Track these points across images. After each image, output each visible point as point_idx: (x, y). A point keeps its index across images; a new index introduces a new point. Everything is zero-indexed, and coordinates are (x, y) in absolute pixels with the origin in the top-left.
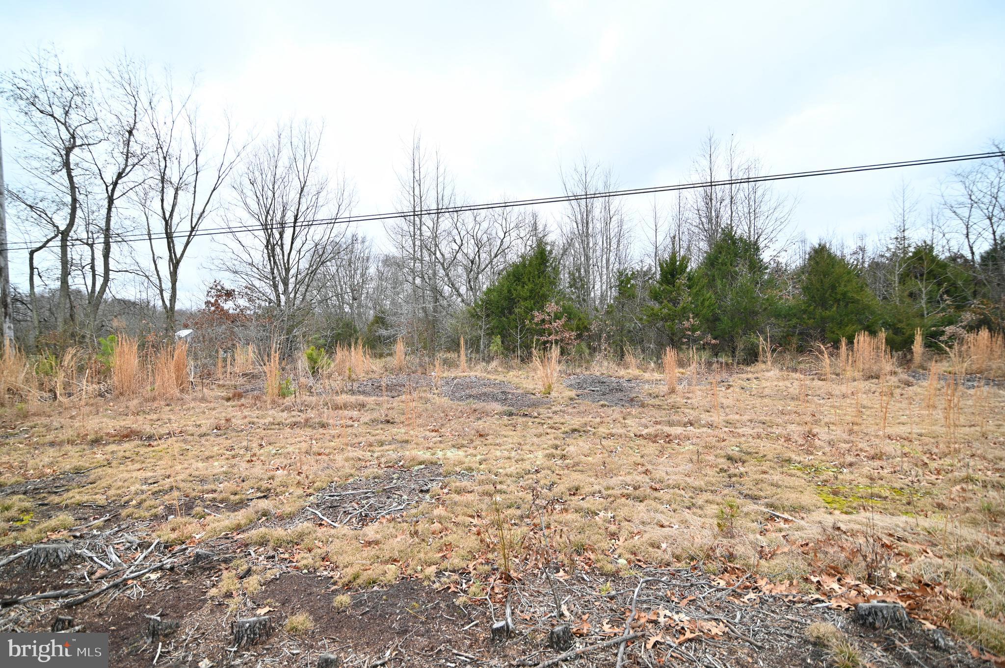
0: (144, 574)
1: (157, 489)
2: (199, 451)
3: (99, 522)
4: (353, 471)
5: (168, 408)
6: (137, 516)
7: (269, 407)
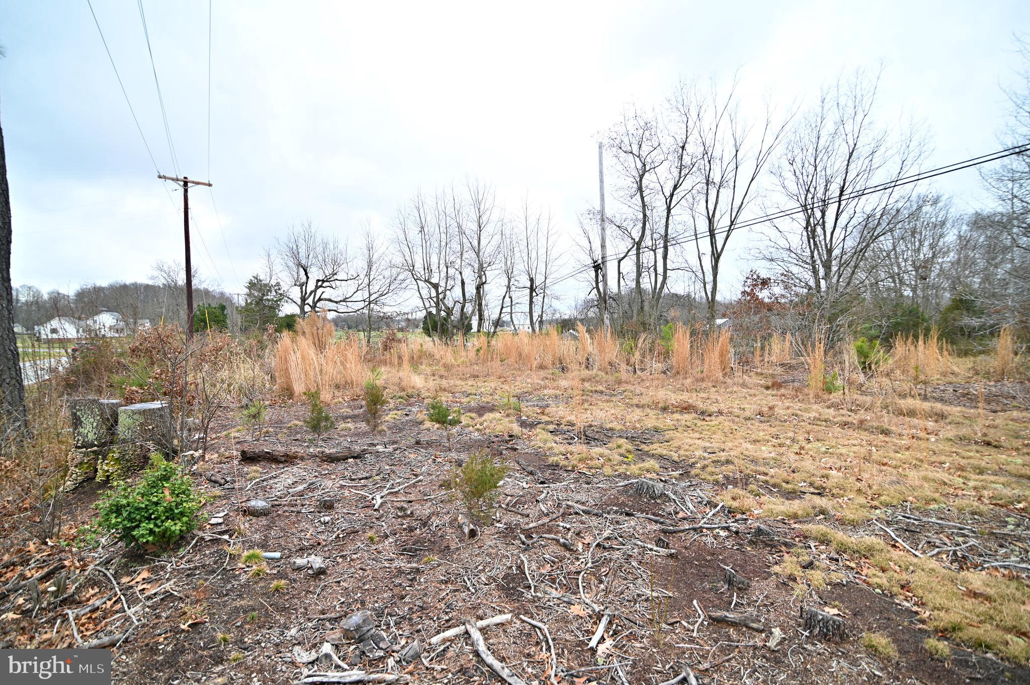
0: (715, 528)
1: (716, 459)
2: (746, 432)
3: (676, 474)
4: (937, 495)
5: (714, 389)
6: (703, 477)
7: (812, 401)
